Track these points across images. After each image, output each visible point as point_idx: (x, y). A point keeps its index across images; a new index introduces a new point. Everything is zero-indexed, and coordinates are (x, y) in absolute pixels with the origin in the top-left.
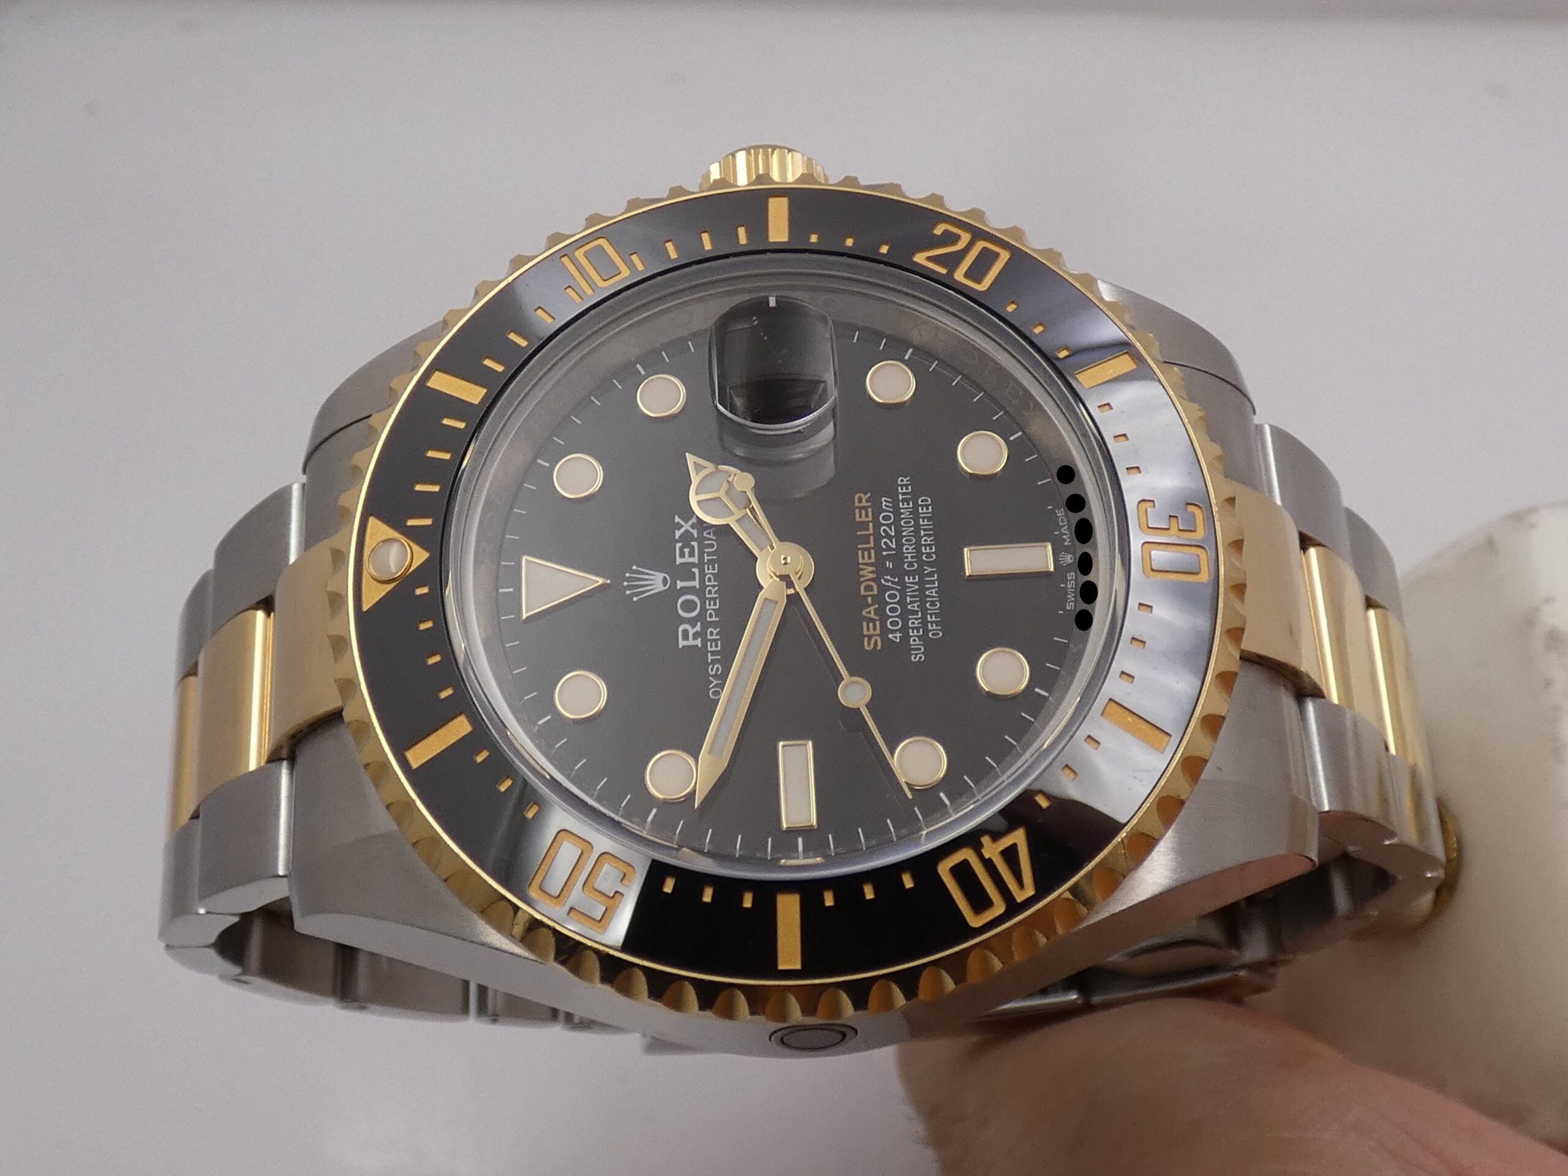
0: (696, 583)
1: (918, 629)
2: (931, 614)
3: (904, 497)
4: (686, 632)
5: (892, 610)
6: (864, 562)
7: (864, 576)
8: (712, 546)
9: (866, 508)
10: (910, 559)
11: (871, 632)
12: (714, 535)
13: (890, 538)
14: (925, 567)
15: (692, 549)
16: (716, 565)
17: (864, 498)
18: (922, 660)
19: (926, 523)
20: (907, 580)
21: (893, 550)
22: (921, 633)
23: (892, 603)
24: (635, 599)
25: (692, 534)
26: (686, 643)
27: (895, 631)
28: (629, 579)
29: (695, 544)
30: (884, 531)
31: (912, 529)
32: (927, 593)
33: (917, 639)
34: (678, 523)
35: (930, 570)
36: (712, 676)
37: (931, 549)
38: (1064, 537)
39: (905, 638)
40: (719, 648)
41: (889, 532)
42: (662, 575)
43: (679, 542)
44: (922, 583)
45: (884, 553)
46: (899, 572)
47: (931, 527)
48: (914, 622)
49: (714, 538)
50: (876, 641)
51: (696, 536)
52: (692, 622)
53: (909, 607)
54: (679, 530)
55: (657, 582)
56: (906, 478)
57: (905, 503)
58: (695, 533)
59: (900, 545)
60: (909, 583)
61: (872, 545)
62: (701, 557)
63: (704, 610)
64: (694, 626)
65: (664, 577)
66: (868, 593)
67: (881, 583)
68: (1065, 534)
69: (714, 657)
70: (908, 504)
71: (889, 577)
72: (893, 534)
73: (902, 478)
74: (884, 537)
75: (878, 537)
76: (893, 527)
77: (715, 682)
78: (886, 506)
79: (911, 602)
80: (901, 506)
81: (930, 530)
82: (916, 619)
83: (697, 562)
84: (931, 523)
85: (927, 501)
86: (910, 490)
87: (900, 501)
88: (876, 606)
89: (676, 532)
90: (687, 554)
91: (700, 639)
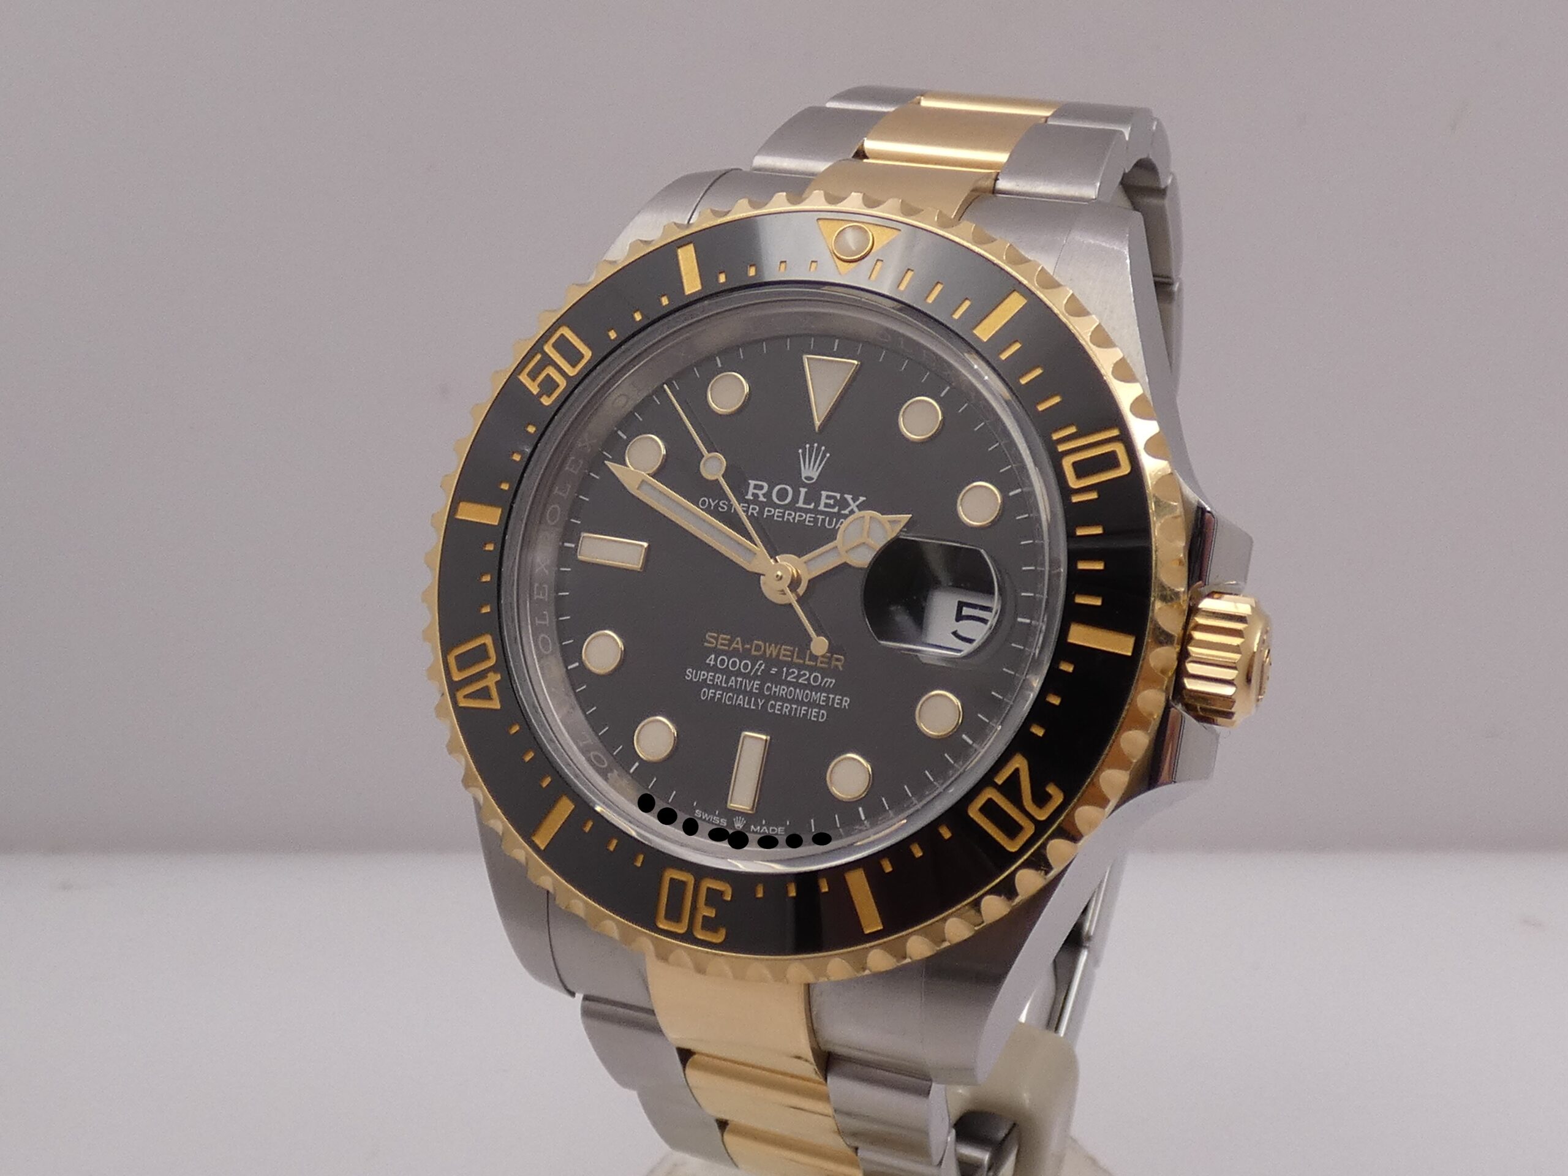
0: (800, 504)
1: (713, 680)
2: (722, 695)
3: (831, 699)
4: (761, 488)
5: (734, 663)
6: (782, 650)
7: (770, 645)
9: (829, 663)
10: (774, 689)
11: (720, 641)
13: (798, 677)
14: (763, 701)
15: (833, 507)
16: (812, 524)
17: (840, 664)
18: (687, 677)
19: (803, 712)
20: (756, 682)
21: (786, 678)
22: (708, 682)
23: (740, 665)
24: (800, 451)
25: (844, 510)
26: (751, 487)
27: (716, 660)
28: (819, 449)
29: (836, 510)
31: (800, 699)
32: (741, 697)
33: (705, 677)
34: (858, 499)
35: (760, 704)
36: (718, 503)
37: (778, 710)
38: (758, 828)
39: (709, 668)
41: (803, 678)
42: (815, 478)
43: (841, 497)
44: (750, 694)
45: (785, 669)
46: (766, 677)
47: (798, 715)
48: (720, 678)
50: (713, 643)
51: (843, 512)
52: (768, 495)
53: (733, 678)
54: (852, 499)
55: (810, 471)
56: (848, 705)
57: (825, 699)
58: (846, 512)
59: (789, 684)
60: (754, 684)
61: (796, 660)
62: (822, 513)
63: (776, 506)
64: (764, 495)
65: (813, 479)
66: (754, 646)
67: (759, 660)
68: (763, 826)
70: (823, 701)
71: (763, 667)
72: (800, 681)
73: (849, 702)
74: (799, 672)
75: (800, 667)
76: (806, 682)
77: (713, 505)
78: (827, 681)
79: (737, 681)
80: (823, 694)
81: (795, 714)
82: (721, 682)
83: (819, 508)
84: (801, 715)
85: (822, 718)
86: (836, 705)
87: (828, 694)
88: (741, 649)
89: (851, 496)
90: (828, 501)
91: (752, 498)
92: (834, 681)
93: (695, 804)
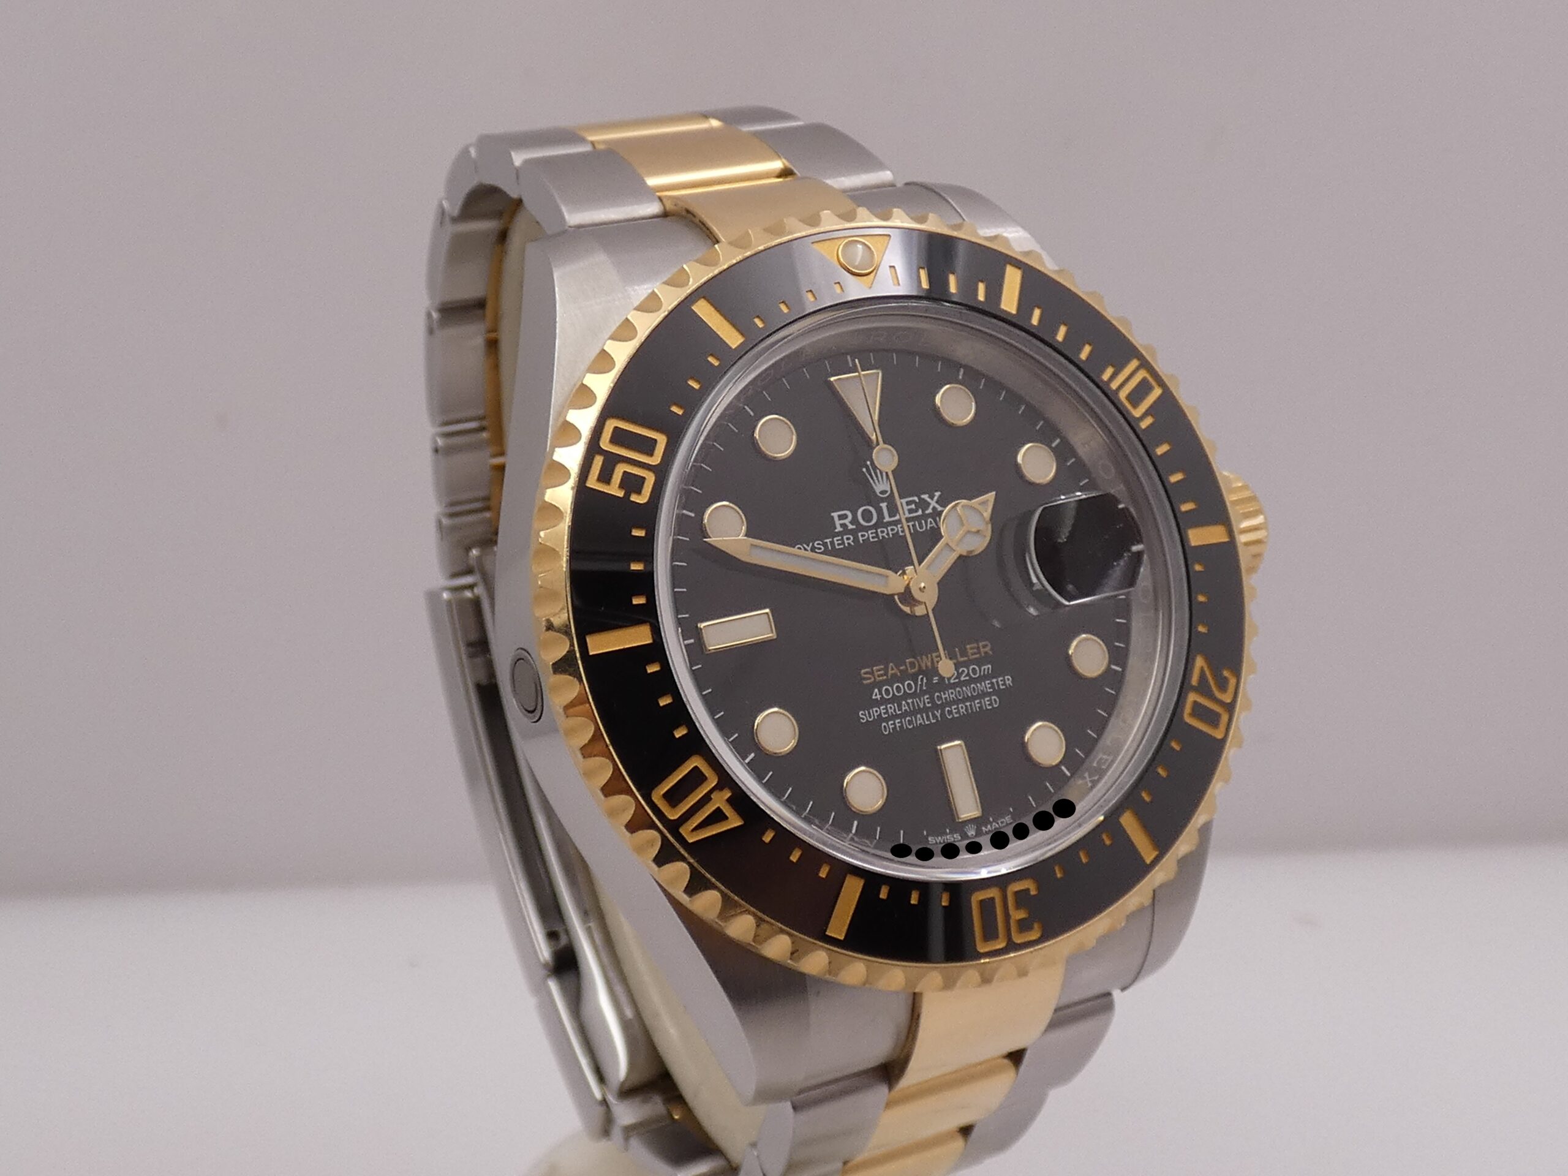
0: (887, 519)
1: (887, 713)
2: (901, 722)
3: (995, 683)
4: (845, 517)
5: (898, 688)
7: (922, 659)
8: (921, 527)
9: (979, 653)
10: (943, 696)
11: (876, 674)
12: (930, 528)
14: (939, 711)
15: (916, 511)
17: (987, 649)
18: (862, 720)
19: (977, 705)
20: (926, 697)
21: (949, 681)
22: (884, 716)
23: (904, 687)
24: (864, 470)
26: (836, 519)
27: (881, 693)
29: (920, 512)
30: (963, 671)
31: (970, 695)
32: (919, 716)
33: (879, 713)
35: (938, 715)
36: (813, 544)
37: (956, 713)
38: (989, 826)
39: (877, 703)
40: (837, 547)
41: (964, 675)
42: (889, 490)
43: (919, 500)
44: (926, 710)
46: (931, 689)
47: (975, 711)
48: (892, 708)
49: (928, 528)
50: (870, 678)
51: (927, 512)
53: (904, 702)
55: (882, 485)
56: (1012, 682)
57: (990, 685)
58: (929, 511)
59: (954, 686)
60: (924, 699)
63: (866, 529)
64: (851, 523)
65: (886, 492)
66: (908, 666)
67: (918, 676)
68: (991, 826)
69: (829, 544)
70: (990, 688)
71: (925, 681)
72: (962, 679)
73: (1011, 679)
74: (958, 672)
76: (968, 678)
78: (984, 669)
79: (908, 704)
80: (987, 682)
81: (972, 709)
82: (895, 710)
84: (978, 710)
85: (996, 703)
86: (1001, 687)
87: (991, 680)
88: (899, 674)
89: (927, 495)
90: (910, 507)
91: (841, 529)
92: (990, 666)
93: (925, 833)
